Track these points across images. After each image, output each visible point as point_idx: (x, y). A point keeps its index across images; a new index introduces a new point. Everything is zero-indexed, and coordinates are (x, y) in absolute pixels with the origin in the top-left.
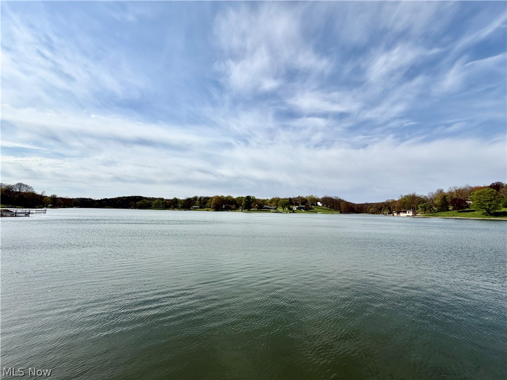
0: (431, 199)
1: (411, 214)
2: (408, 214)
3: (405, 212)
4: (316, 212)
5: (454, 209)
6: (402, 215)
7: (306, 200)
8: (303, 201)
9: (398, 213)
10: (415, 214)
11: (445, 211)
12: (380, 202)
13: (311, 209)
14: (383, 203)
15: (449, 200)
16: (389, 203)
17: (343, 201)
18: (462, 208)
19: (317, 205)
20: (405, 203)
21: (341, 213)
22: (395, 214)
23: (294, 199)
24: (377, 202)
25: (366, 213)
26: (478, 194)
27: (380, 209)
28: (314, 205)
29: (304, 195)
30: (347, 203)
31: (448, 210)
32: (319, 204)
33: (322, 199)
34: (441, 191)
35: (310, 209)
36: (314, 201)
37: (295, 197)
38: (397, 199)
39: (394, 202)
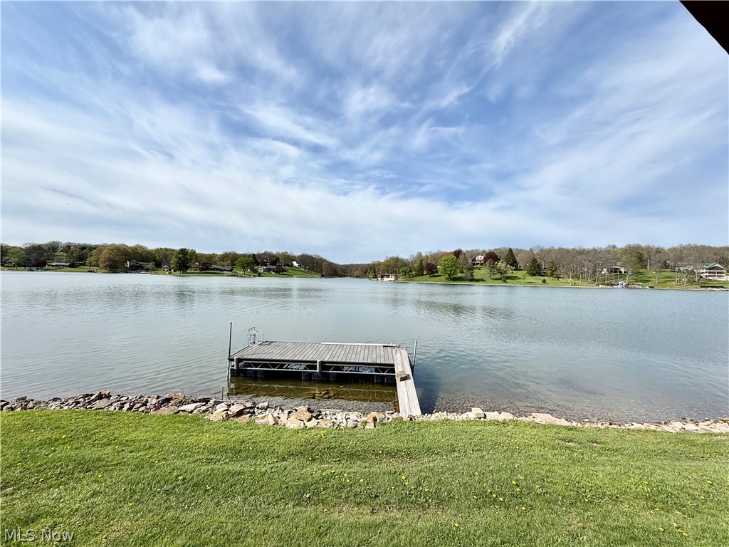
0: (412, 262)
1: (393, 279)
2: (390, 279)
3: (388, 276)
4: (291, 276)
5: (426, 274)
6: (386, 279)
7: (278, 258)
8: (274, 259)
9: (382, 277)
10: (397, 278)
11: (420, 276)
12: (366, 263)
13: (285, 271)
14: (368, 265)
15: (424, 266)
16: (374, 265)
17: (325, 261)
18: (433, 273)
19: (292, 265)
20: (389, 266)
21: (323, 276)
22: (379, 279)
23: (260, 255)
24: (363, 263)
25: (351, 276)
26: (445, 260)
27: (366, 272)
28: (288, 265)
29: (275, 250)
30: (330, 264)
31: (423, 275)
32: (295, 264)
33: (299, 257)
34: (420, 254)
35: (283, 271)
36: (288, 259)
37: (261, 252)
38: (382, 261)
39: (380, 264)
